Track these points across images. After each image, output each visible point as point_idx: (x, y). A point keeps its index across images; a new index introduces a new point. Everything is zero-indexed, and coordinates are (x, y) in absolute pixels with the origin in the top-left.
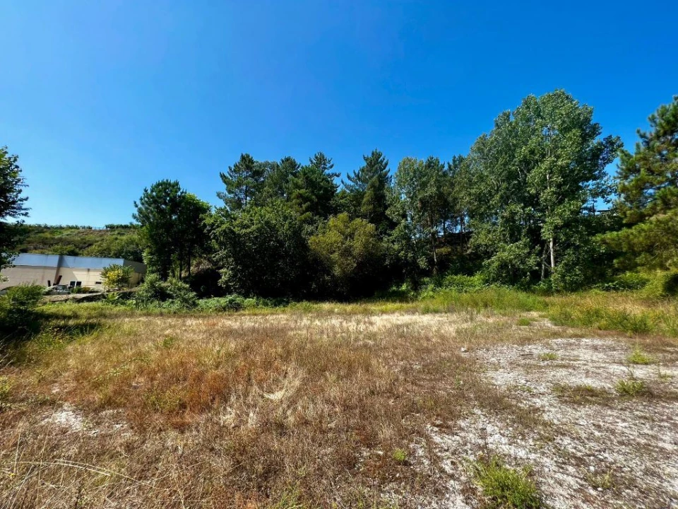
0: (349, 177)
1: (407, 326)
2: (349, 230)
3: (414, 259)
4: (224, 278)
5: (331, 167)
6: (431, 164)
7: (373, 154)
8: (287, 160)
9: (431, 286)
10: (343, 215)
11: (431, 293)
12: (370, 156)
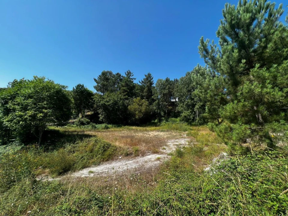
0: (139, 82)
1: (157, 135)
2: (140, 103)
3: (160, 113)
4: (101, 118)
5: (133, 76)
6: (167, 80)
7: (148, 74)
8: (118, 74)
9: (164, 121)
10: (139, 98)
11: (164, 124)
12: (147, 75)
